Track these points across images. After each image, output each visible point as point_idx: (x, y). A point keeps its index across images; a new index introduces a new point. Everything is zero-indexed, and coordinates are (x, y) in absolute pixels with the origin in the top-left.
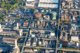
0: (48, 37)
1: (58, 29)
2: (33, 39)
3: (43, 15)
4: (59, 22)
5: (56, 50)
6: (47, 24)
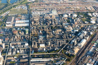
1: (30, 40)
2: (13, 49)
3: (19, 32)
4: (31, 35)
5: (30, 55)
6: (23, 38)
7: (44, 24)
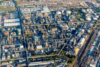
0: (18, 50)
1: (25, 42)
2: (6, 53)
3: (10, 33)
4: (24, 36)
5: (28, 59)
6: (15, 39)
7: (37, 23)
